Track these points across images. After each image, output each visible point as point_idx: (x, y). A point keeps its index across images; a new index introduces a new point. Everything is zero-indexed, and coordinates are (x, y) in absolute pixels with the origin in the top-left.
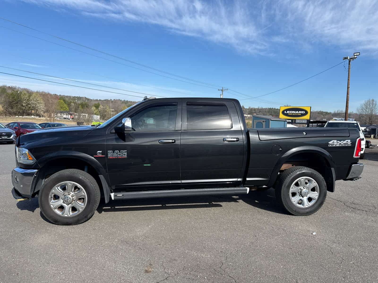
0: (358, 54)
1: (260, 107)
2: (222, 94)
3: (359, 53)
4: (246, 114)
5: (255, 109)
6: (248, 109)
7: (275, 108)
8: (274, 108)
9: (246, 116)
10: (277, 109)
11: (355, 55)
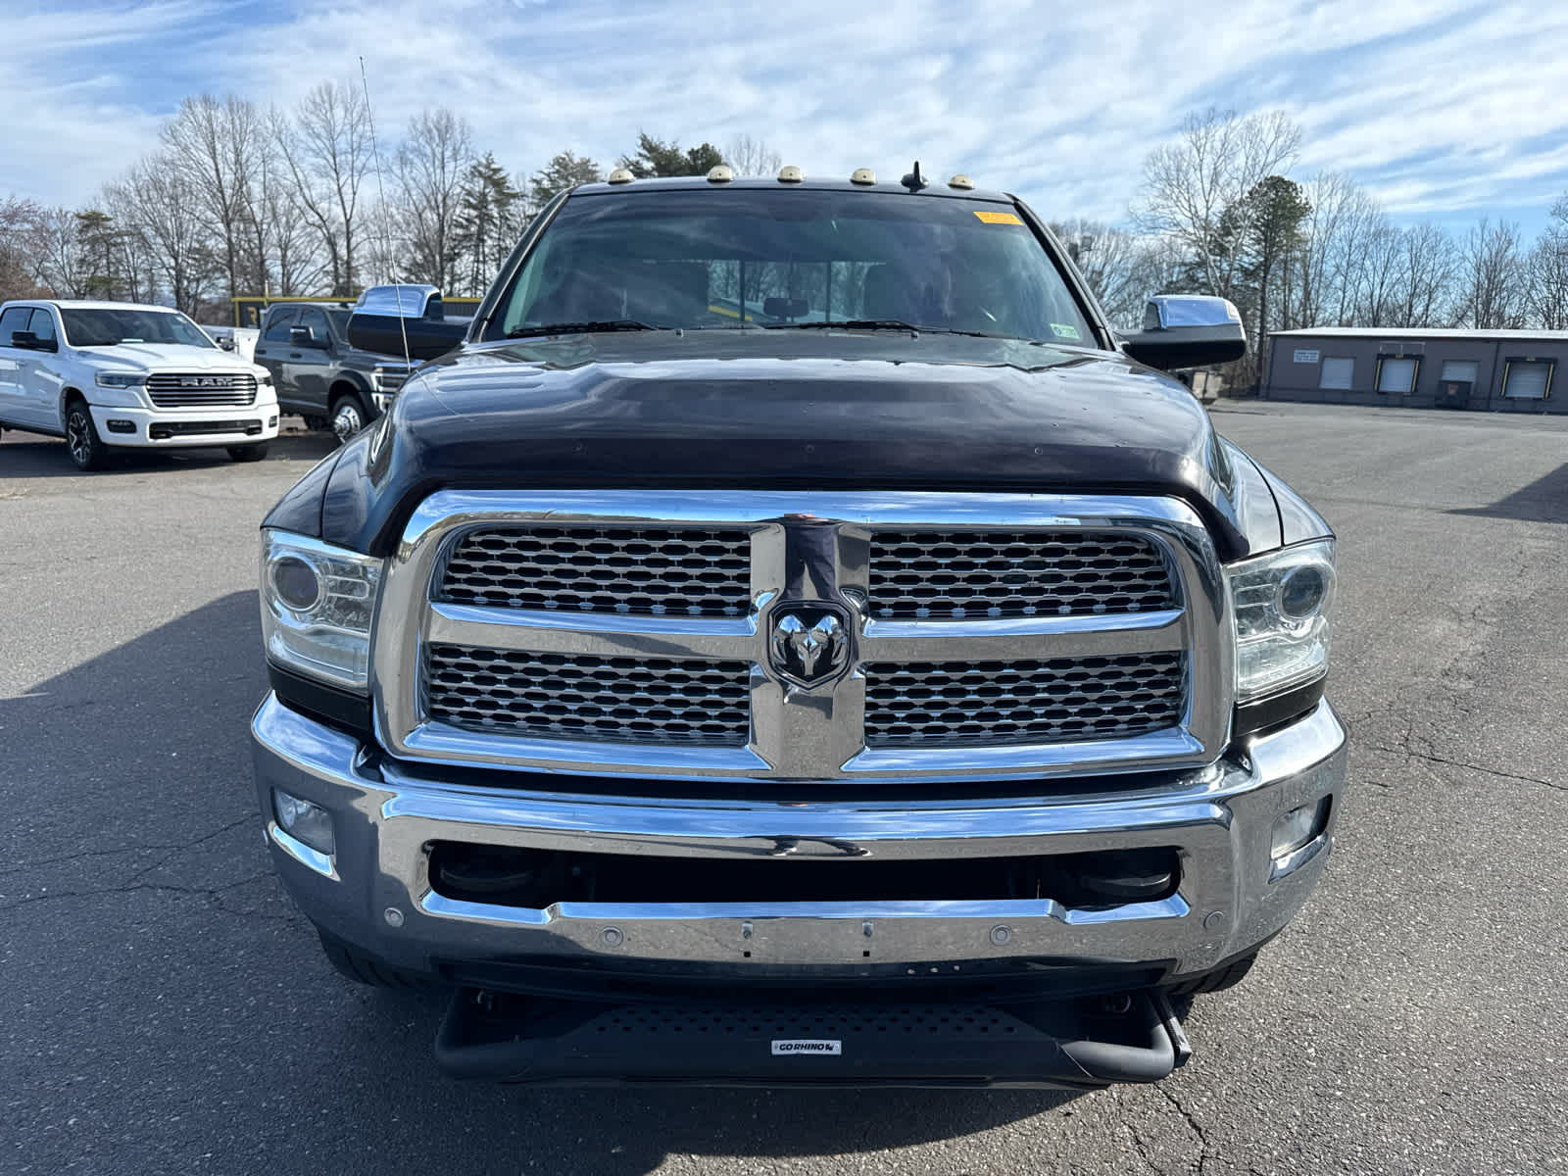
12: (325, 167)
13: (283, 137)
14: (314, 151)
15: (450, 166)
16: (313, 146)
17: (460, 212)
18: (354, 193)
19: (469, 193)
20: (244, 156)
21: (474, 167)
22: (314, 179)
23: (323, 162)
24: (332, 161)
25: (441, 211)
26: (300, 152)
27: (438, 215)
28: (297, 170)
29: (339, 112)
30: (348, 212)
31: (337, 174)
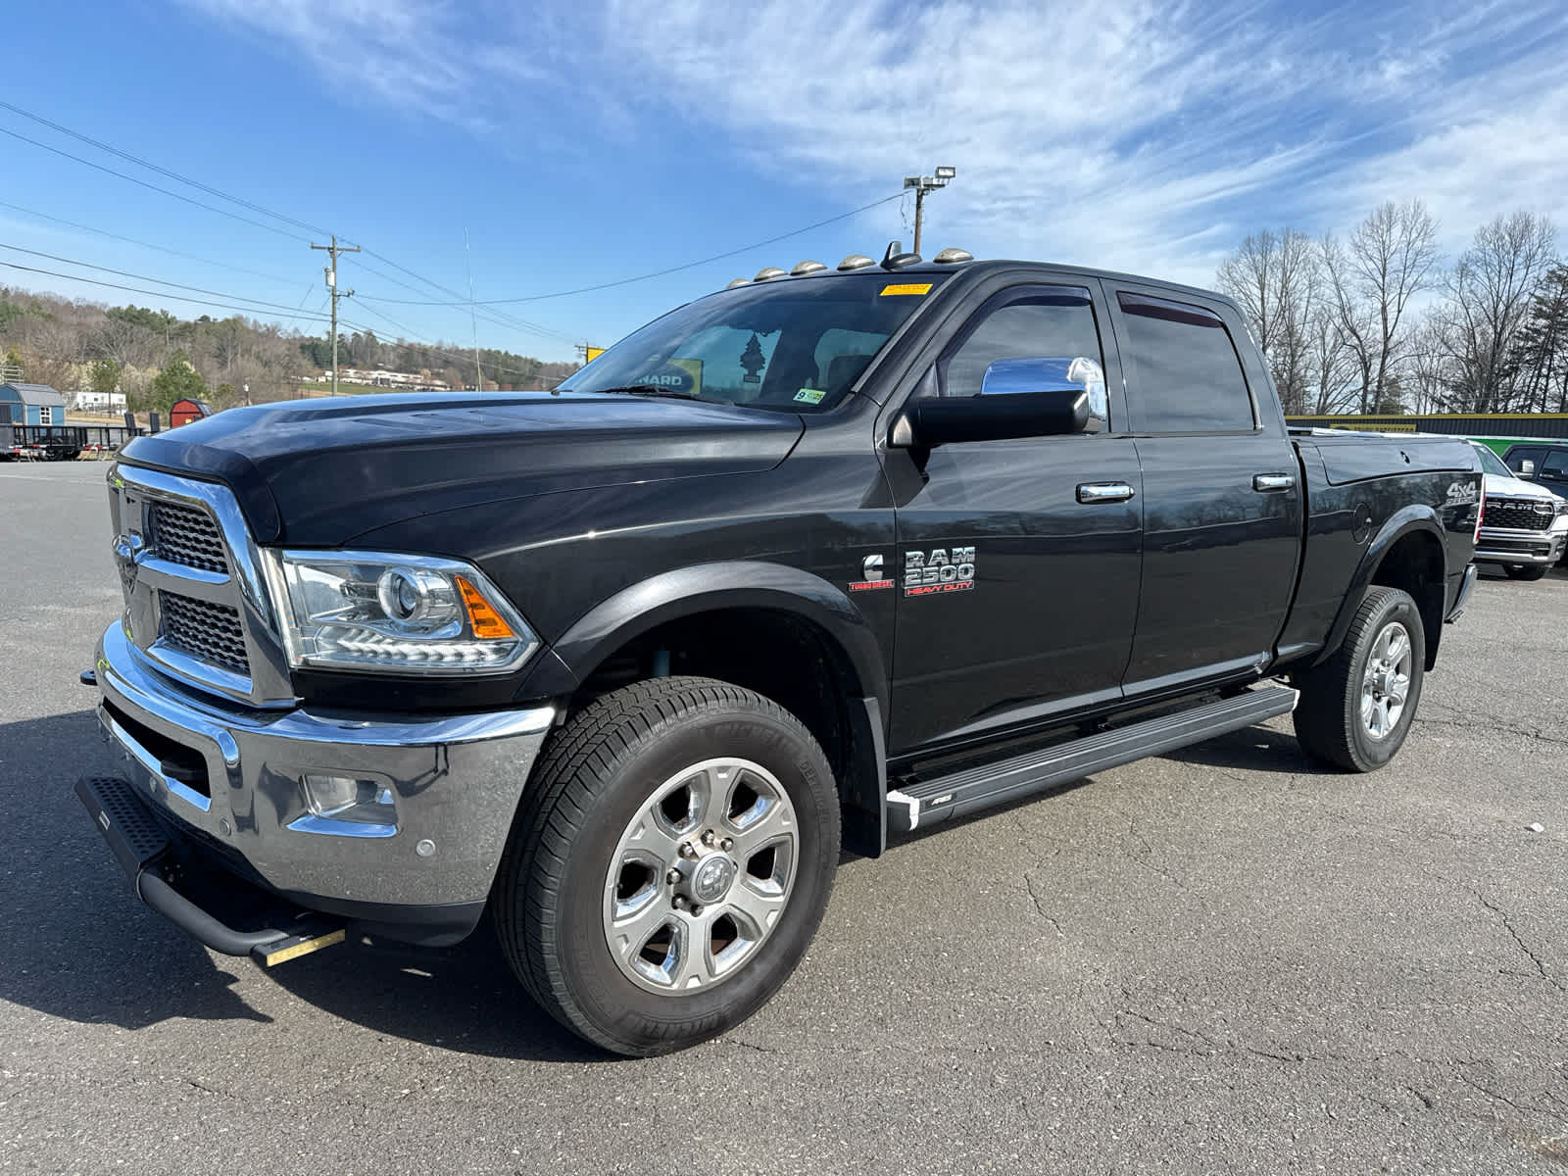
0: (949, 173)
1: (447, 344)
2: (330, 267)
3: (954, 169)
4: (388, 370)
5: (424, 352)
6: (394, 349)
7: (506, 353)
8: (503, 353)
9: (388, 380)
10: (516, 356)
11: (938, 177)
12: (1372, 288)
13: (1333, 263)
14: (1362, 272)
15: (1520, 274)
16: (1364, 268)
17: (1524, 322)
18: (1399, 311)
19: (1541, 301)
20: (1291, 285)
21: (1553, 272)
22: (1358, 299)
23: (1372, 283)
24: (1381, 280)
25: (1499, 326)
26: (1348, 276)
27: (1495, 327)
28: (1342, 292)
29: (1397, 231)
30: (1389, 330)
31: (1384, 293)
